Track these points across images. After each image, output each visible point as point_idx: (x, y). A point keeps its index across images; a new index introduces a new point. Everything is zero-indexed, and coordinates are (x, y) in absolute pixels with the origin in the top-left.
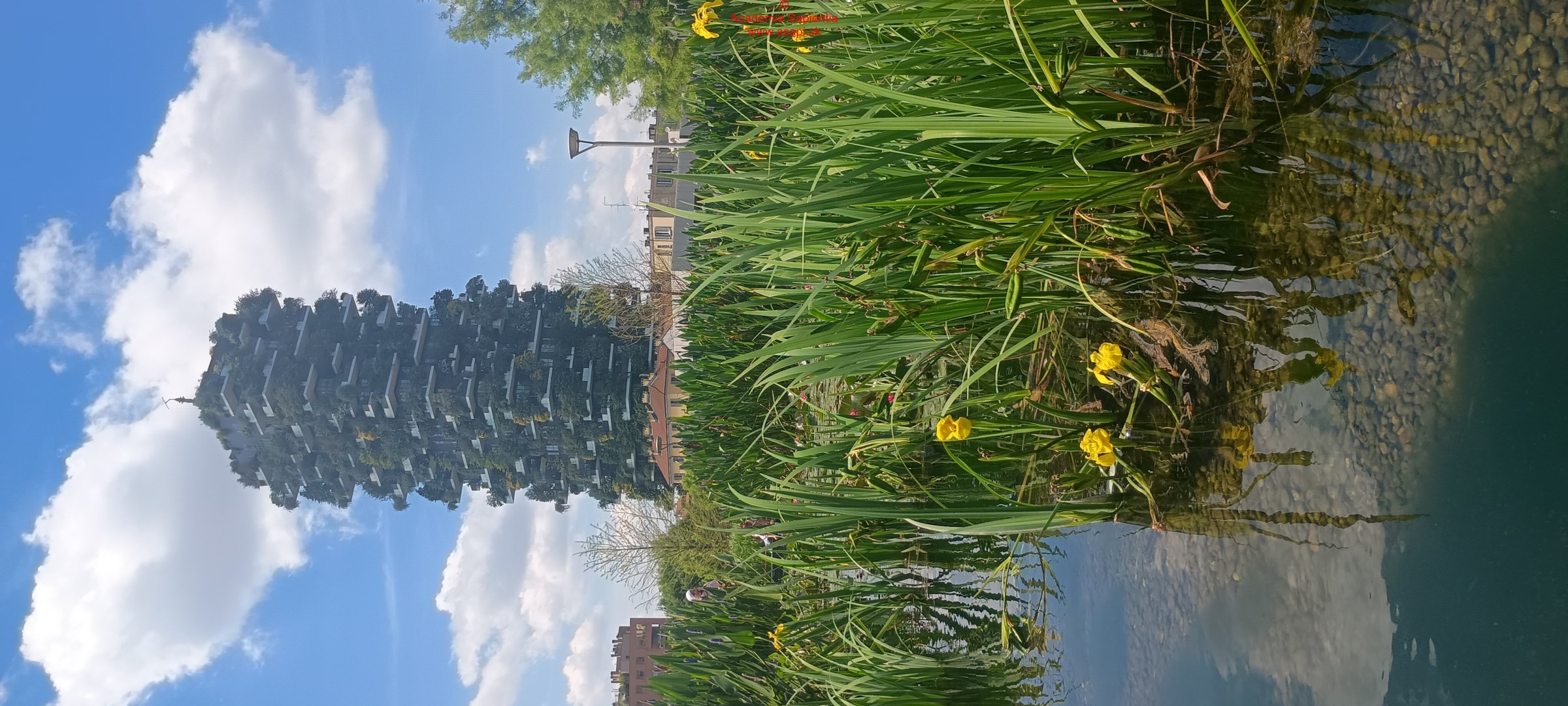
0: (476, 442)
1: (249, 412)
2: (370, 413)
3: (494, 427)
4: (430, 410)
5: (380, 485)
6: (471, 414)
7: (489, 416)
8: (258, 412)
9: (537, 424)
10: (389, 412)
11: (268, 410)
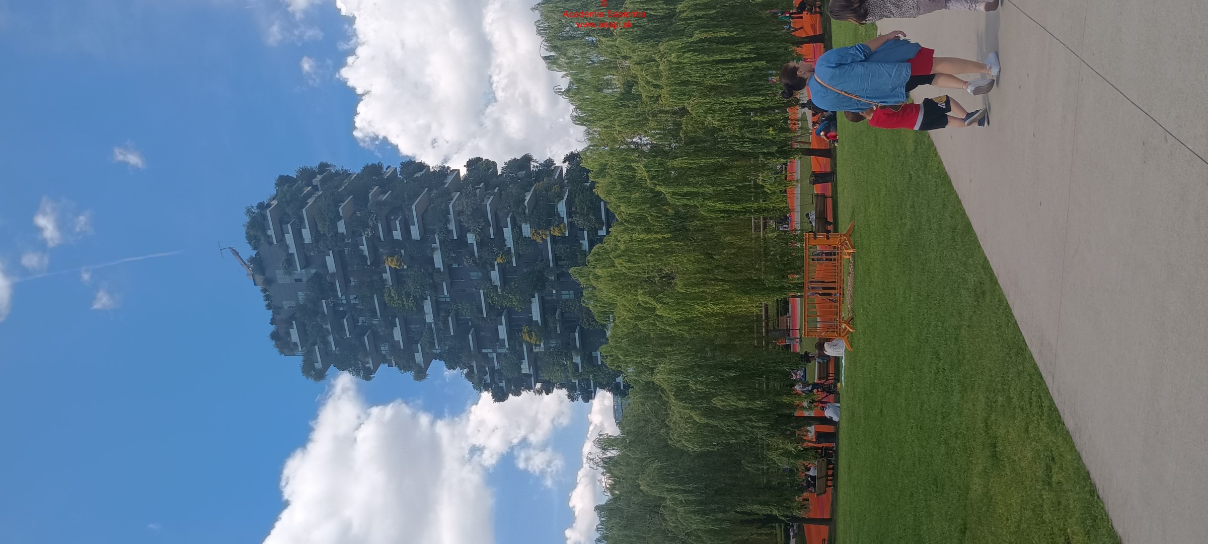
0: (495, 275)
1: (289, 238)
2: (397, 235)
3: (513, 251)
4: (452, 226)
5: (402, 347)
6: (491, 229)
7: (508, 233)
8: (298, 236)
9: (554, 239)
10: (415, 232)
11: (306, 233)
